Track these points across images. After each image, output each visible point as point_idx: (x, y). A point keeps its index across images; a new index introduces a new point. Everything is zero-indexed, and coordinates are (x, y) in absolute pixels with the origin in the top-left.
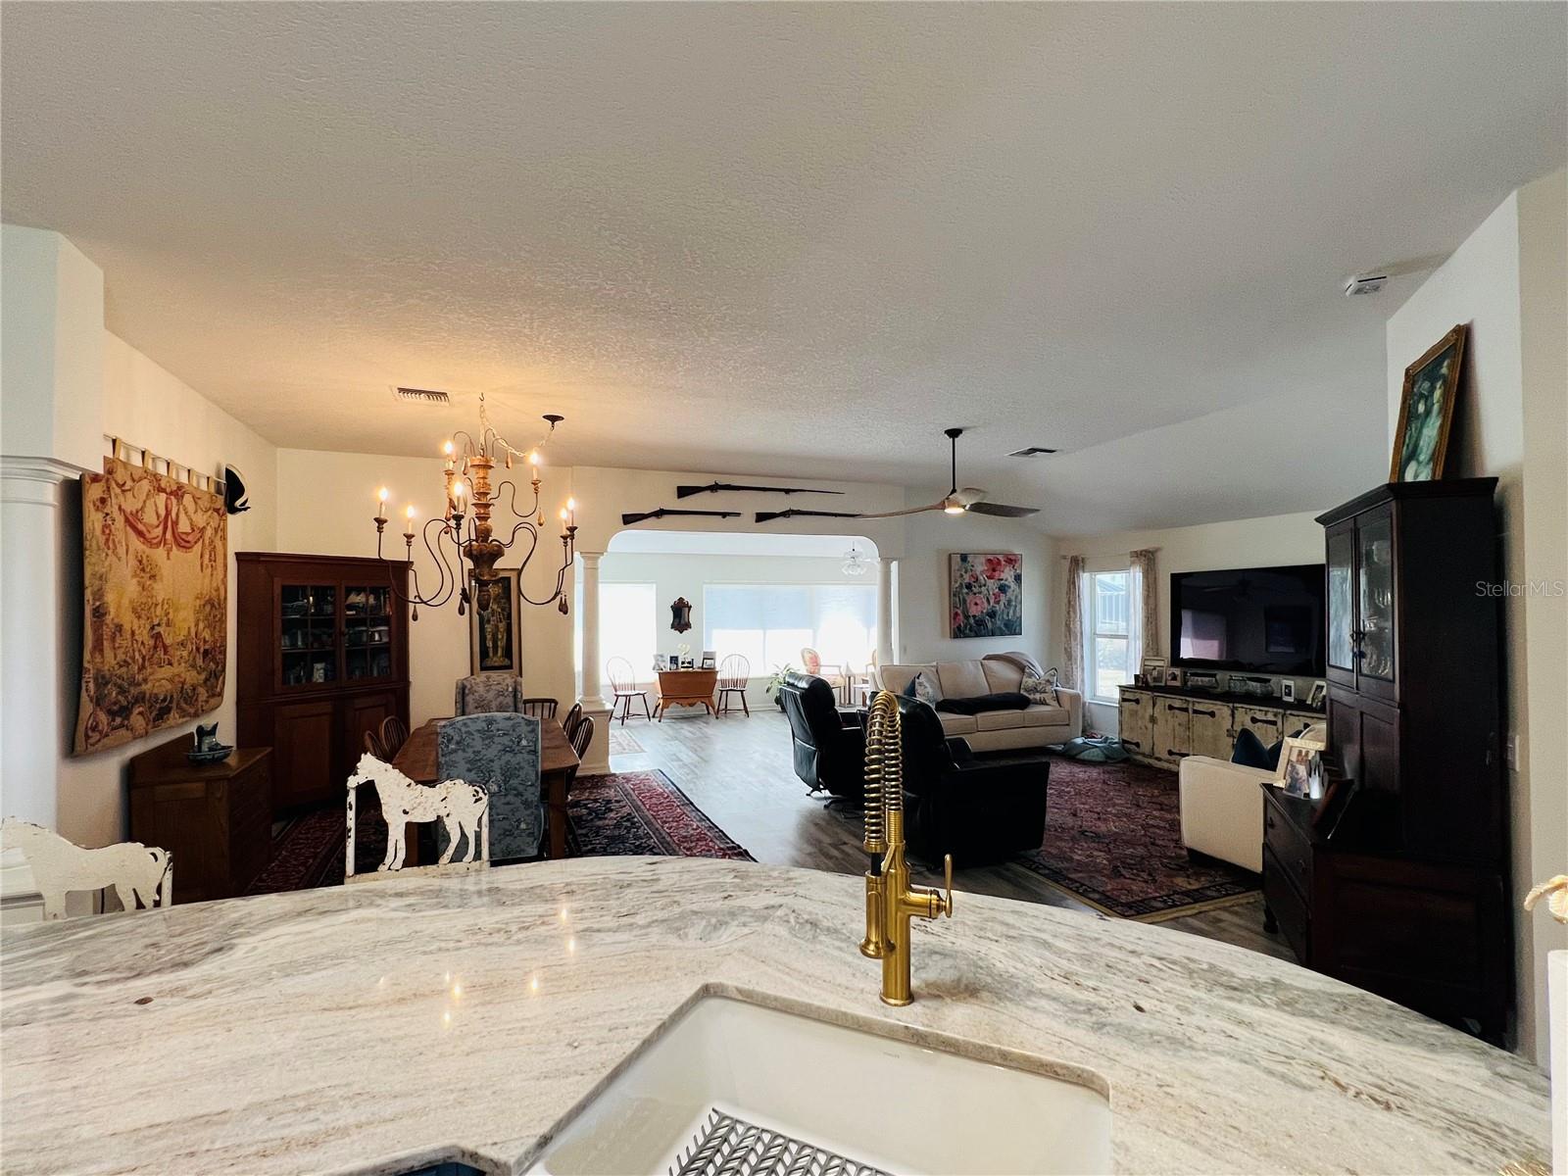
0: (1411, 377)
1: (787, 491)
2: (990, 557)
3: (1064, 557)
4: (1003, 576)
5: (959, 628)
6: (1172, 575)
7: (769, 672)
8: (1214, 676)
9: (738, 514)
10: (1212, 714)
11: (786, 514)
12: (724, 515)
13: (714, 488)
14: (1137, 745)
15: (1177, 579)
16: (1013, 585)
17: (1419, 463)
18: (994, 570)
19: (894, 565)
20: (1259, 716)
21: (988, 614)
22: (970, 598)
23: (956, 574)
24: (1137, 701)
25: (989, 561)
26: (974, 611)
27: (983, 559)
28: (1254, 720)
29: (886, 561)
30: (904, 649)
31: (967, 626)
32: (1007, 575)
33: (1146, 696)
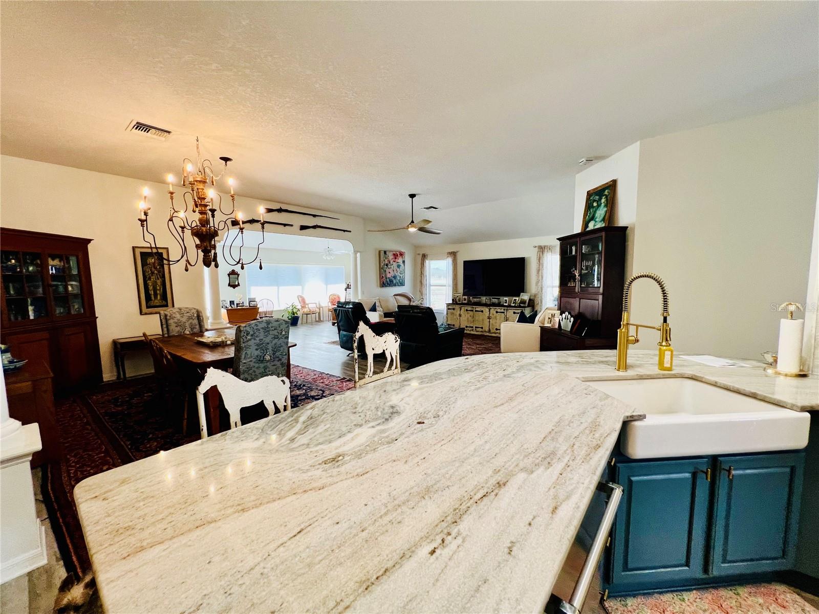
0: (589, 194)
1: (314, 216)
2: (394, 253)
3: (419, 254)
4: (399, 261)
5: (383, 283)
6: (464, 261)
7: (283, 307)
8: (480, 298)
9: (292, 225)
10: (482, 311)
11: (315, 227)
12: (285, 225)
13: (280, 210)
14: (454, 325)
15: (466, 263)
16: (402, 265)
17: (596, 222)
18: (396, 258)
19: (358, 255)
20: (499, 311)
21: (394, 277)
22: (387, 270)
23: (382, 259)
24: (454, 309)
25: (394, 254)
26: (389, 276)
27: (392, 253)
28: (497, 312)
29: (356, 252)
30: (363, 293)
31: (386, 282)
32: (400, 260)
33: (457, 307)
